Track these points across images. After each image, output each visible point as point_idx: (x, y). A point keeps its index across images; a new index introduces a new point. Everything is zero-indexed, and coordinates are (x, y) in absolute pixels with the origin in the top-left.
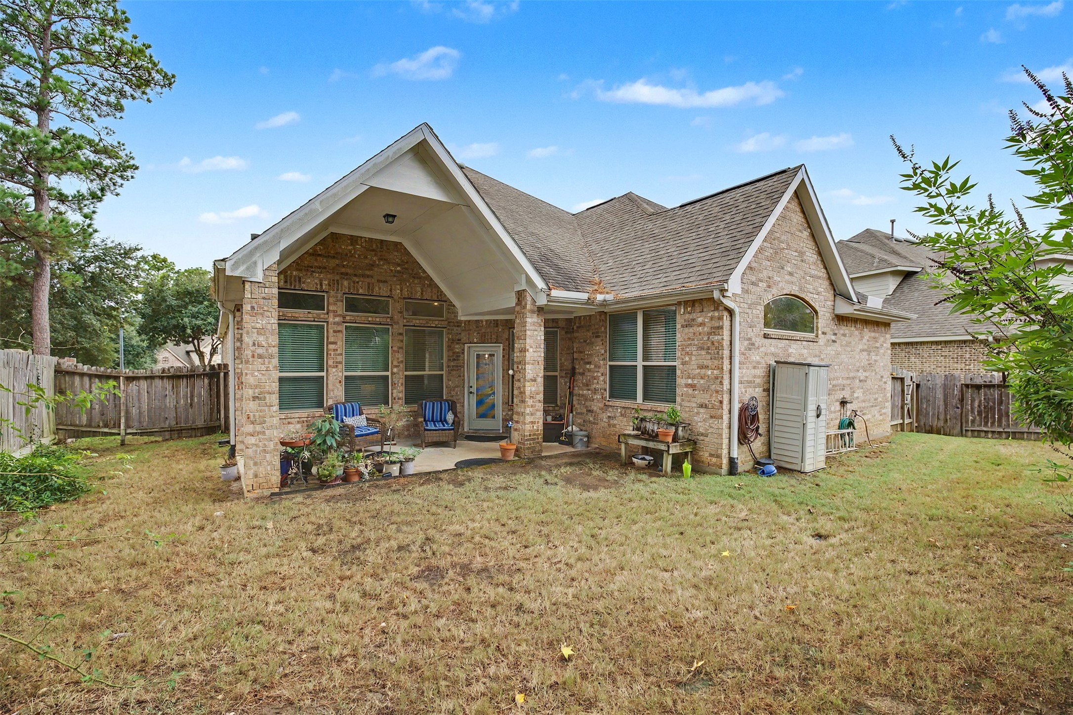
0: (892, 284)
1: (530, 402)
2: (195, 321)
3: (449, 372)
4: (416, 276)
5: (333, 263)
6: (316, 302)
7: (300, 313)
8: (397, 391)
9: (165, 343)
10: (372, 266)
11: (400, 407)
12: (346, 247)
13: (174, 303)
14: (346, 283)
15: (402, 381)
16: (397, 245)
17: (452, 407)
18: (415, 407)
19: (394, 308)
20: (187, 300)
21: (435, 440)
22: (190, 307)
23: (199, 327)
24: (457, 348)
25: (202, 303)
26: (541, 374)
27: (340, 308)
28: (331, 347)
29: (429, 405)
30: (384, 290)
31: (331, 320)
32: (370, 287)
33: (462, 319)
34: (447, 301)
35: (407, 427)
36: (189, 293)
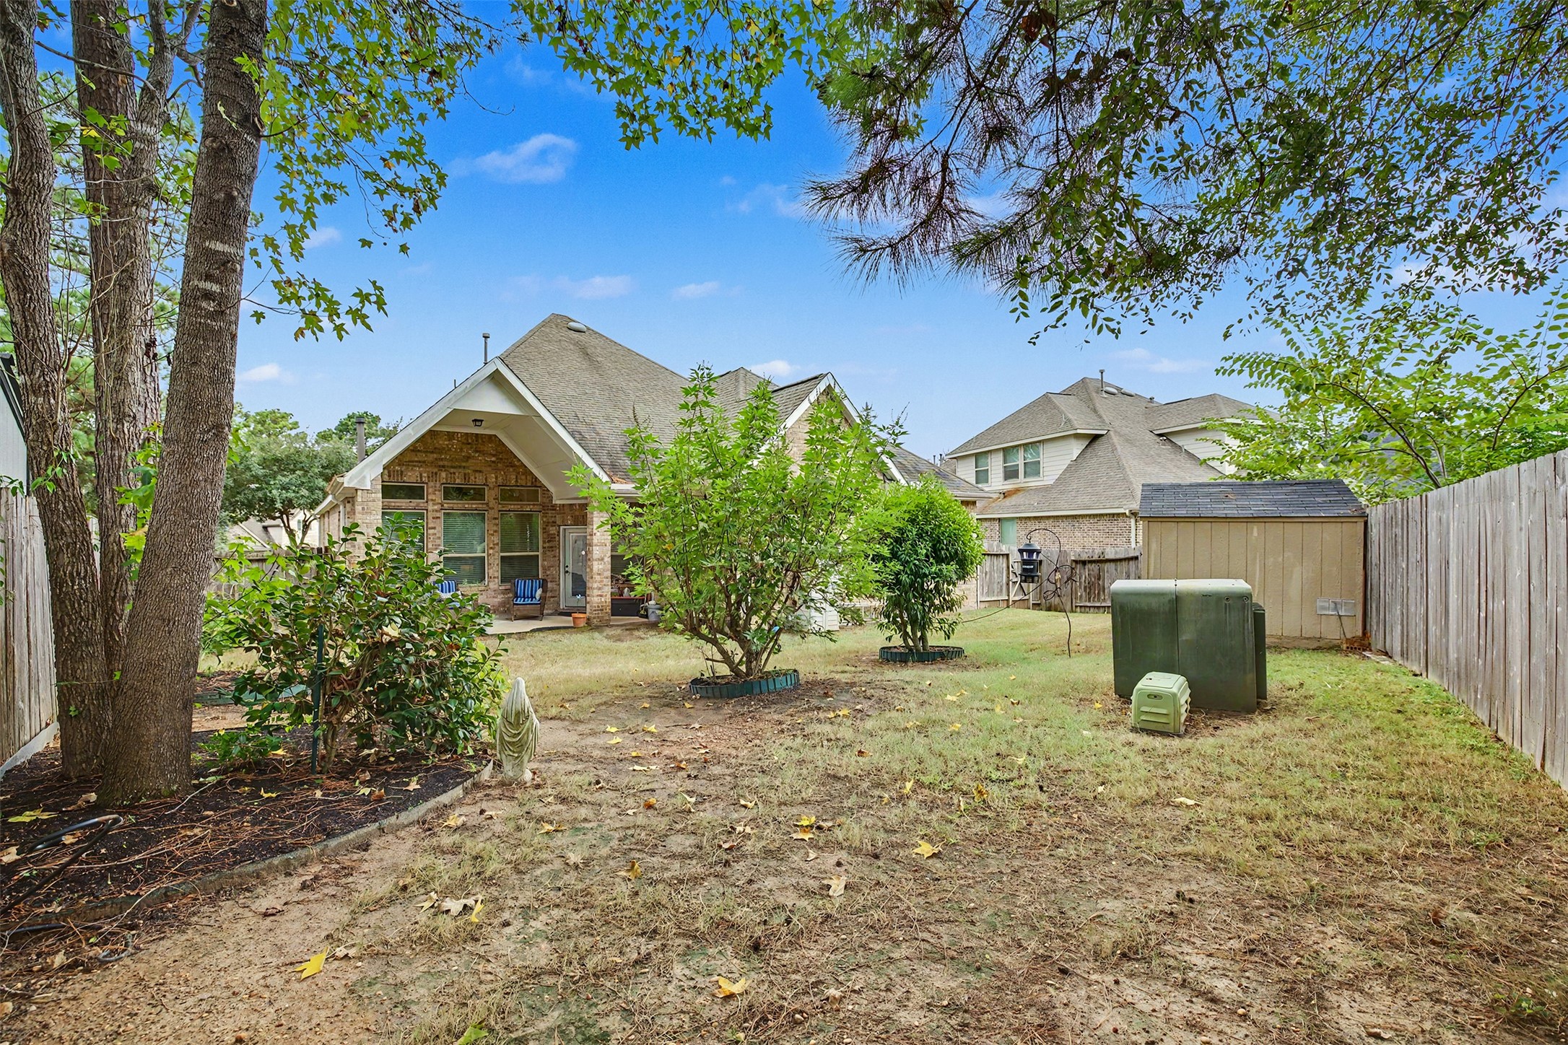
0: (1076, 448)
1: (598, 578)
2: (285, 494)
3: (544, 553)
4: (513, 466)
5: (432, 457)
6: (415, 492)
7: (403, 503)
8: (493, 570)
9: (247, 519)
10: (468, 458)
11: (495, 584)
12: (443, 442)
13: (261, 472)
14: (444, 475)
15: (498, 561)
16: (492, 438)
17: (543, 584)
18: (508, 586)
19: (490, 495)
20: (275, 468)
21: (525, 613)
22: (279, 477)
23: (290, 501)
24: (553, 530)
25: (293, 471)
26: (609, 554)
27: (439, 497)
28: (431, 531)
29: (521, 584)
30: (480, 479)
31: (430, 508)
32: (466, 476)
33: (558, 502)
34: (542, 486)
35: (503, 604)
36: (277, 460)
